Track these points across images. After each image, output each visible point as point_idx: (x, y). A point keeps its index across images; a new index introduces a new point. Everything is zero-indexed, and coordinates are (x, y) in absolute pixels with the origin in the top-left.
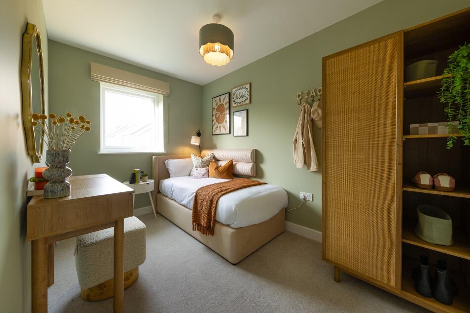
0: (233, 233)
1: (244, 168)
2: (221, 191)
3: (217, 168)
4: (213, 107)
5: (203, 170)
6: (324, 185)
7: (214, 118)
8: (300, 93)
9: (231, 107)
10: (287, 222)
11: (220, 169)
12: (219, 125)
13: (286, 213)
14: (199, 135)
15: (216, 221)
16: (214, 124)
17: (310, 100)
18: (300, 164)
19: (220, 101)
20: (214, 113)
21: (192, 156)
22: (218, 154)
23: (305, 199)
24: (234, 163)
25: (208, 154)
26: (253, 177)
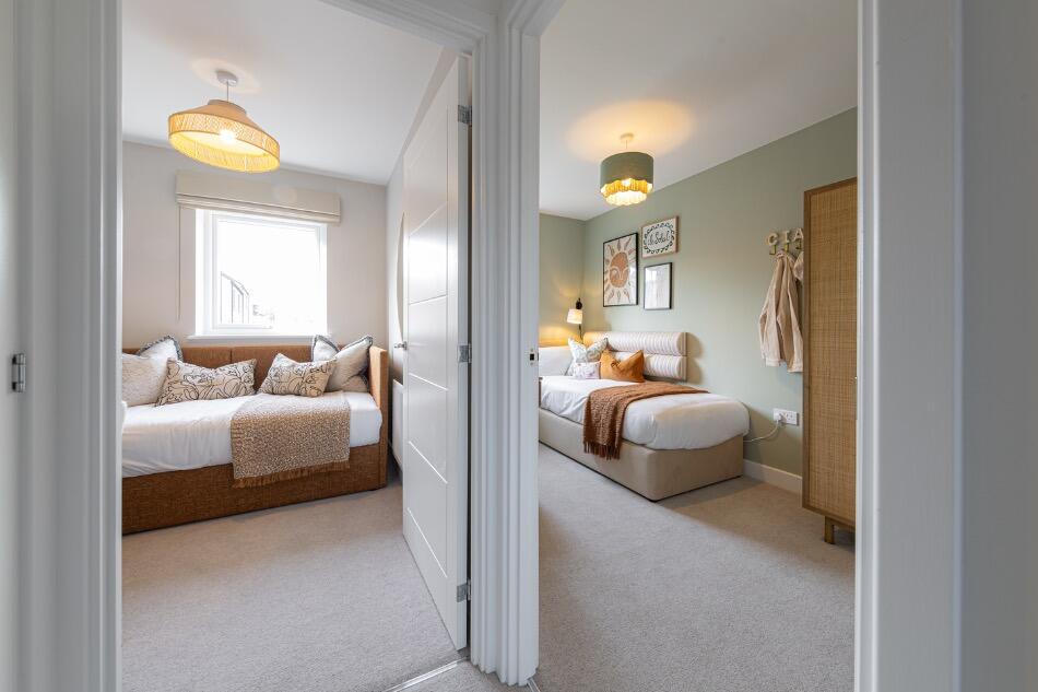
0: (650, 456)
1: (665, 363)
2: (630, 396)
3: (615, 363)
4: (606, 257)
5: (591, 367)
6: (807, 390)
7: (607, 276)
8: (775, 236)
9: (640, 259)
10: (747, 461)
11: (622, 365)
12: (616, 289)
13: (745, 445)
14: (579, 306)
15: (622, 439)
16: (608, 288)
17: (793, 248)
18: (772, 360)
19: (619, 247)
20: (608, 268)
21: (571, 343)
22: (615, 339)
23: (782, 422)
24: (645, 356)
25: (596, 339)
26: (681, 380)
